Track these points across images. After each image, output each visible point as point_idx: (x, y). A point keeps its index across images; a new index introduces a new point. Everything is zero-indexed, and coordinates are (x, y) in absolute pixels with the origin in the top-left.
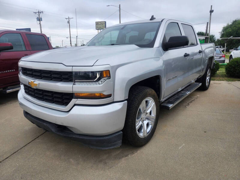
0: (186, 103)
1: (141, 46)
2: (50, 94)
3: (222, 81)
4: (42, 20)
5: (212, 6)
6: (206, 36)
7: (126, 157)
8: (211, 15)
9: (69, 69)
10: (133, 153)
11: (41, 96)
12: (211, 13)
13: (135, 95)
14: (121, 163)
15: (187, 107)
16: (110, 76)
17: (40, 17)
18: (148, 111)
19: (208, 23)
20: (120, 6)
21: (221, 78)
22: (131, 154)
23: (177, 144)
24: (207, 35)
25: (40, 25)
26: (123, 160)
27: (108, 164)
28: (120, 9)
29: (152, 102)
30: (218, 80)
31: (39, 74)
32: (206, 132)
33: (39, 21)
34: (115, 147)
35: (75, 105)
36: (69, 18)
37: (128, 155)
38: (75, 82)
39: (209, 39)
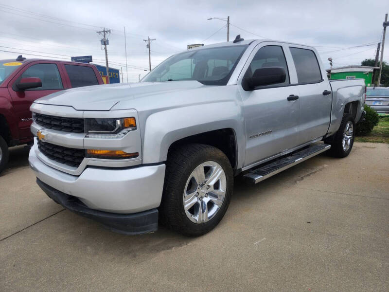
0: (299, 177)
1: (207, 83)
2: (60, 151)
3: (379, 144)
4: (108, 44)
5: (387, 15)
6: (375, 67)
7: (168, 251)
8: (385, 29)
9: (79, 115)
10: (181, 245)
11: (51, 153)
12: (385, 28)
13: (185, 157)
14: (156, 258)
15: (298, 182)
16: (136, 126)
17: (106, 39)
18: (212, 183)
19: (379, 44)
20: (228, 19)
21: (380, 139)
22: (176, 246)
23: (254, 237)
24: (376, 65)
25: (106, 51)
26: (162, 254)
27: (137, 258)
28: (228, 24)
29: (217, 169)
30: (373, 142)
31: (48, 121)
32: (309, 223)
33: (105, 44)
34: (147, 232)
35: (88, 166)
36: (149, 40)
37: (172, 247)
38: (88, 133)
39: (381, 71)
